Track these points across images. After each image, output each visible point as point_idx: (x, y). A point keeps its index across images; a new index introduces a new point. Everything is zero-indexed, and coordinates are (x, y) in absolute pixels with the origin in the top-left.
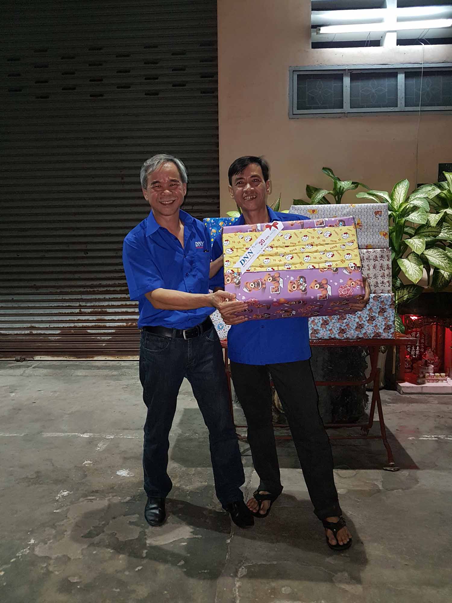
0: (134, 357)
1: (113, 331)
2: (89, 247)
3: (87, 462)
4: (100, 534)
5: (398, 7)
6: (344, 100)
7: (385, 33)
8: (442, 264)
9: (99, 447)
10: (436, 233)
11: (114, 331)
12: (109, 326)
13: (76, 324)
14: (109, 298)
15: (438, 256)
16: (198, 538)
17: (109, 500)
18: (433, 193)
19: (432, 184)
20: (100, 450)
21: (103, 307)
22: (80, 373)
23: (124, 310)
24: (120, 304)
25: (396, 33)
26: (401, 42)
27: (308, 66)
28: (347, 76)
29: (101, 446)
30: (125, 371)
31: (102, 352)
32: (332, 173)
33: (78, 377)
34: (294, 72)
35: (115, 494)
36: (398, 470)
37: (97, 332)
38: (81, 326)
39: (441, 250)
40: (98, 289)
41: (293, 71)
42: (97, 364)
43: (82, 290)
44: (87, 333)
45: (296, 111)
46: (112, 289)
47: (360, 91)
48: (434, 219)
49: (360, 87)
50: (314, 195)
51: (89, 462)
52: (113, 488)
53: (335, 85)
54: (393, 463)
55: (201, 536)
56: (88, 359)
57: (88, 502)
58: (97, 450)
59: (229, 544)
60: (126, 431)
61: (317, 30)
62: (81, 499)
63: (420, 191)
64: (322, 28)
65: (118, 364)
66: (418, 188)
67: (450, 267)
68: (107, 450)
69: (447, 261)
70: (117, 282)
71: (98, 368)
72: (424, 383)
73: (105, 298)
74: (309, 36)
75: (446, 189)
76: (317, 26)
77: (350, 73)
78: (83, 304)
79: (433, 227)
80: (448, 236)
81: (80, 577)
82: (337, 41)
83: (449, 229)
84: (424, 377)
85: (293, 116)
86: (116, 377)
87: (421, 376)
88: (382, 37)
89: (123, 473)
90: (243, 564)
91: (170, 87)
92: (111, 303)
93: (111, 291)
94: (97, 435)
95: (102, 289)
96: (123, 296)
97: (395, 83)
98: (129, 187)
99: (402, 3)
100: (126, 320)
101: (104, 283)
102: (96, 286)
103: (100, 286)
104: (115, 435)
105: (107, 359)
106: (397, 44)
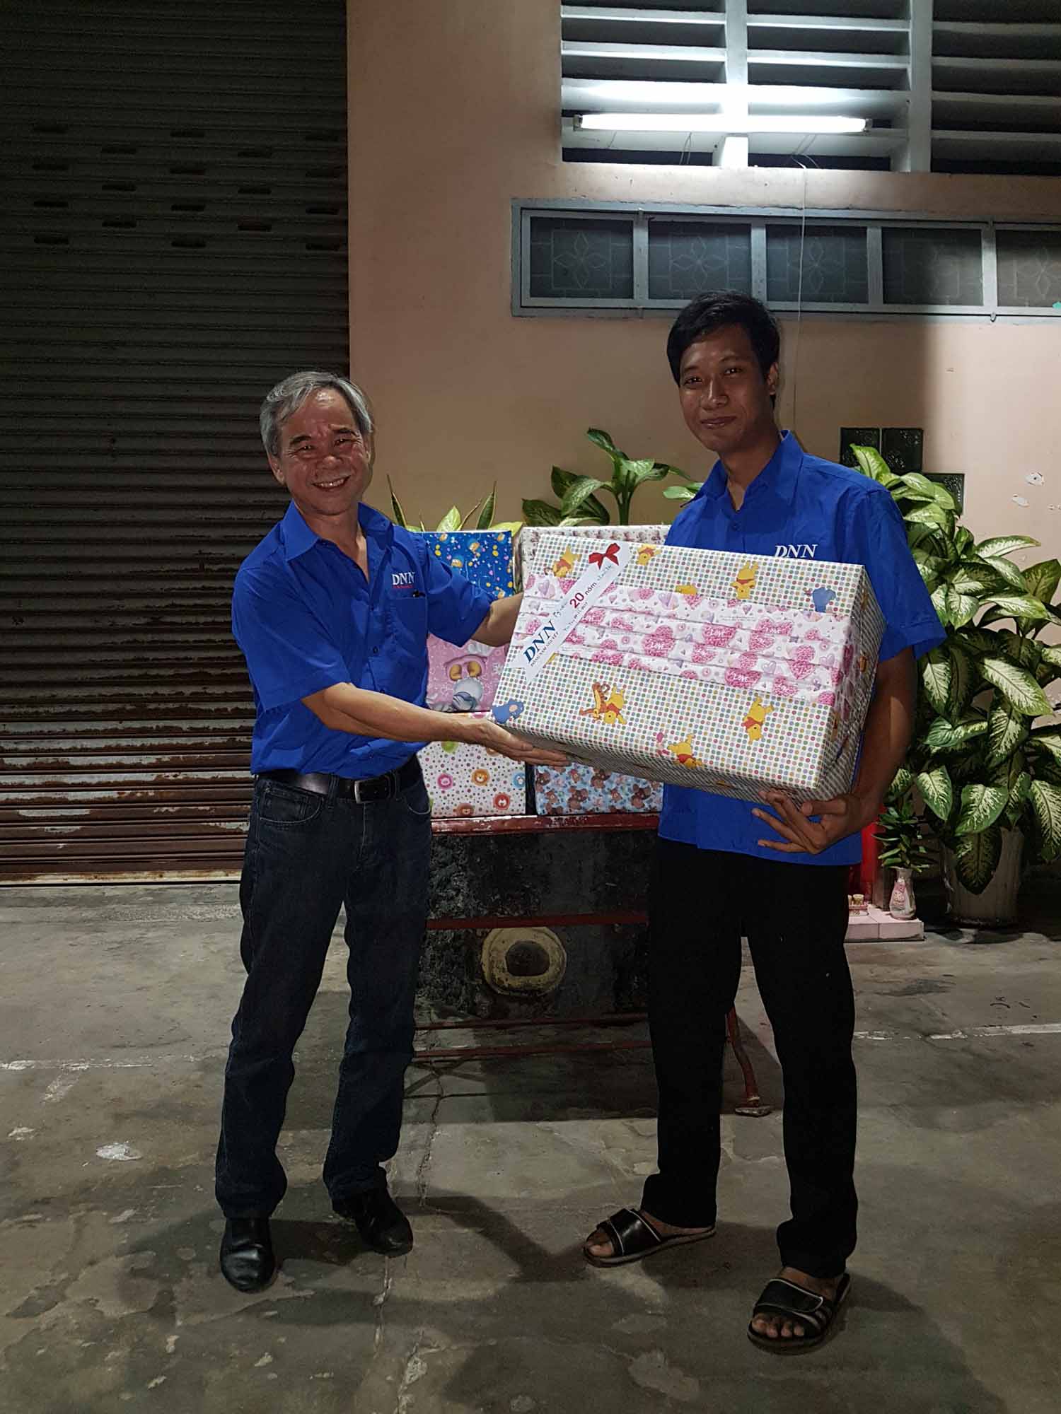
0: (138, 875)
1: (85, 812)
2: (28, 605)
3: (20, 1131)
4: (56, 1303)
5: (750, 83)
6: (635, 279)
7: (724, 137)
9: (51, 1093)
11: (88, 813)
12: (74, 798)
14: (77, 731)
16: (305, 1298)
17: (78, 1221)
20: (54, 1100)
21: (60, 752)
22: (0, 915)
23: (113, 760)
24: (103, 746)
25: (746, 140)
26: (757, 159)
27: (554, 200)
28: (642, 226)
29: (56, 1090)
30: (114, 909)
31: (55, 863)
32: (610, 442)
34: (523, 211)
35: (91, 1205)
36: (768, 1113)
37: (44, 815)
38: (3, 800)
40: (47, 709)
41: (522, 209)
42: (45, 892)
43: (7, 709)
44: (19, 818)
45: (529, 301)
46: (83, 708)
47: (671, 262)
49: (670, 252)
50: (569, 491)
51: (25, 1130)
52: (87, 1190)
53: (615, 244)
55: (312, 1293)
56: (20, 882)
57: (23, 1227)
58: (46, 1098)
59: (380, 1305)
60: (119, 1053)
61: (574, 121)
64: (585, 117)
65: (97, 894)
68: (71, 1099)
70: (96, 691)
71: (47, 903)
73: (64, 730)
74: (556, 132)
76: (574, 113)
77: (646, 222)
78: (10, 745)
82: (619, 148)
85: (521, 311)
86: (92, 924)
88: (716, 146)
89: (114, 1152)
90: (416, 1353)
91: (233, 229)
92: (79, 744)
93: (80, 713)
94: (45, 1064)
95: (59, 709)
96: (111, 725)
97: (745, 248)
98: (128, 462)
99: (759, 76)
100: (116, 784)
101: (63, 693)
102: (44, 702)
103: (53, 701)
104: (94, 1062)
105: (69, 881)
106: (751, 164)
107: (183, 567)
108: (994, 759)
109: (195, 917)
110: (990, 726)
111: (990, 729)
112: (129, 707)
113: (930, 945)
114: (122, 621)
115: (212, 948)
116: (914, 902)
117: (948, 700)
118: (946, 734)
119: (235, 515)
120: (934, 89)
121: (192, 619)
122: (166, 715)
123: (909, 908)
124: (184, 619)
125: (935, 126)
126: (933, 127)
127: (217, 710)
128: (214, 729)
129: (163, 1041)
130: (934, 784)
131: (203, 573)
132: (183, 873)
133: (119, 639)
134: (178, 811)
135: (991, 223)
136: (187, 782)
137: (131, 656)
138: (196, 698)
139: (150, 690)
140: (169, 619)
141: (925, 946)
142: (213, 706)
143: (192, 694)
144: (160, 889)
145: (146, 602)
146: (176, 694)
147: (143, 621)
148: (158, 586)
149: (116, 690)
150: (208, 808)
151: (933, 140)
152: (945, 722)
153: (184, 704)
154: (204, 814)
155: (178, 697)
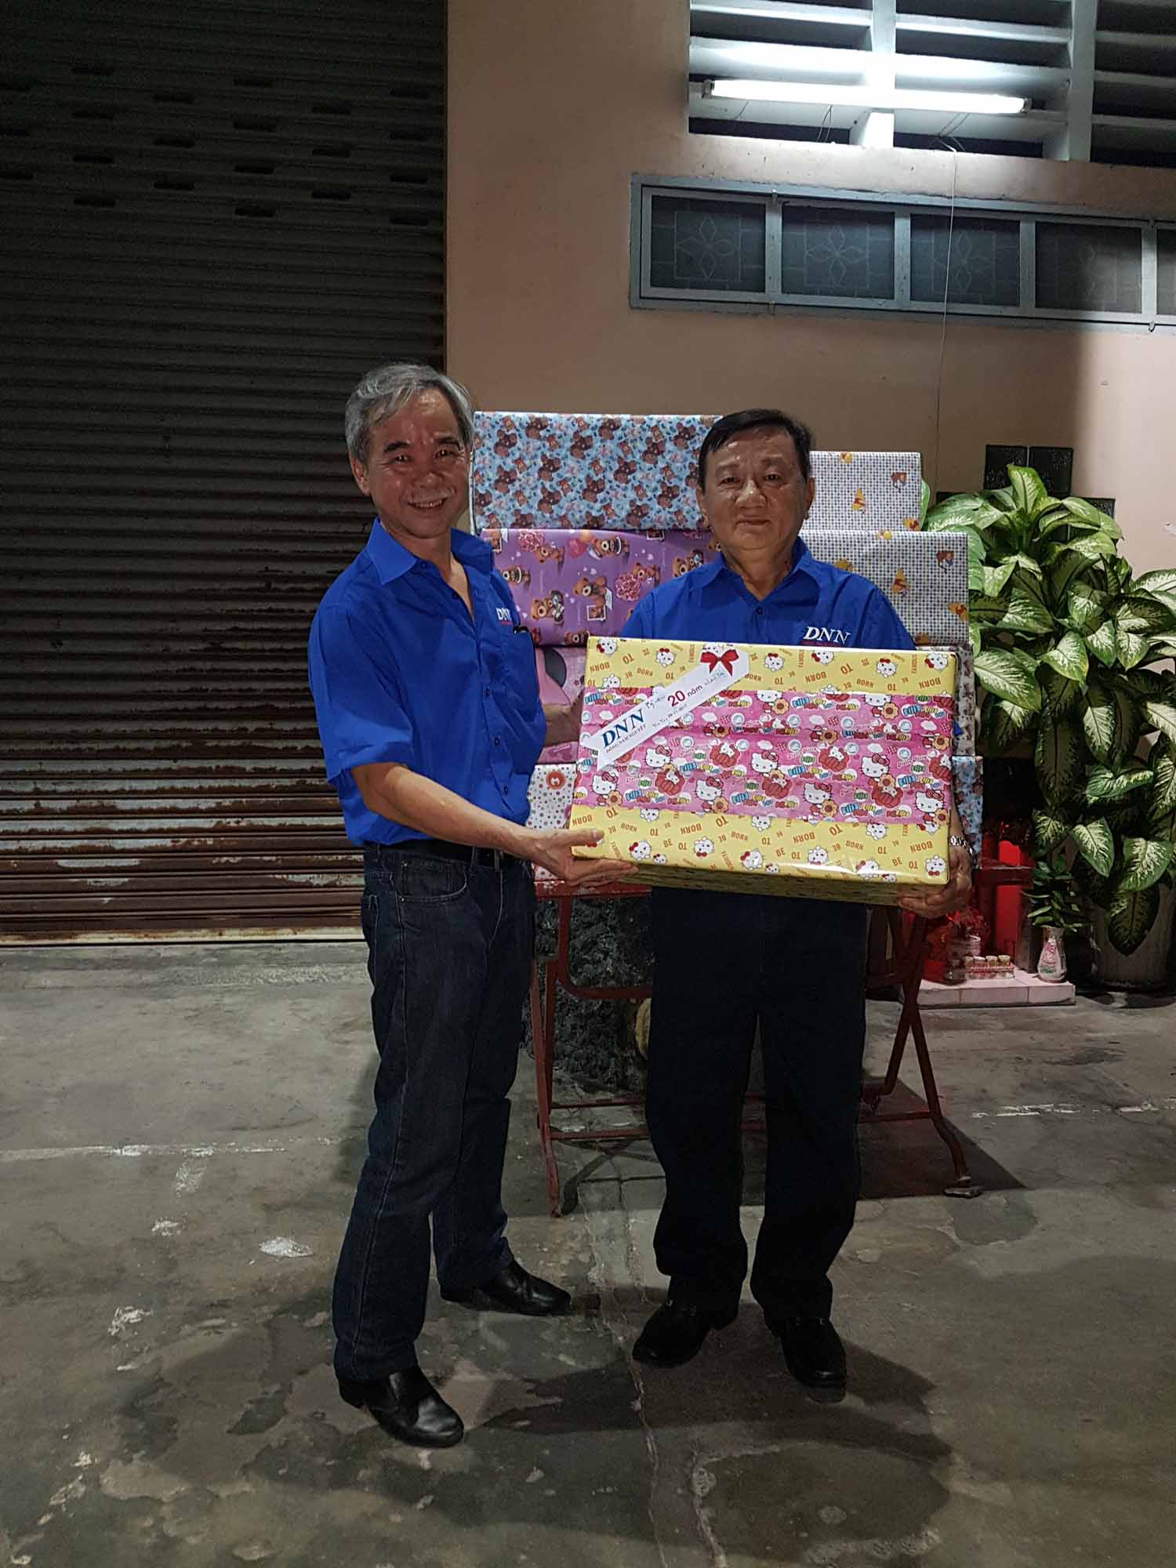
0: (195, 933)
1: (134, 862)
2: (67, 626)
3: (163, 1225)
4: (279, 1419)
5: (898, 51)
6: (767, 271)
7: (868, 112)
8: (1013, 688)
9: (182, 1182)
10: (997, 614)
11: (137, 863)
12: (122, 847)
13: (25, 844)
14: (124, 771)
15: (1002, 671)
16: (553, 1405)
17: (268, 1325)
18: (986, 515)
19: (976, 494)
20: (188, 1189)
21: (105, 794)
22: (47, 979)
23: (167, 803)
24: (155, 788)
25: (891, 117)
26: (904, 139)
27: (681, 177)
28: (774, 210)
29: (186, 1180)
30: (176, 972)
31: (99, 920)
33: (43, 992)
34: (644, 189)
36: (979, 1194)
37: (87, 866)
38: (40, 847)
39: (1009, 655)
40: (90, 746)
41: (643, 186)
42: (90, 953)
43: (43, 746)
44: (57, 869)
45: (649, 291)
47: (807, 252)
48: (992, 579)
49: (805, 241)
51: (168, 1224)
52: (265, 1291)
53: (746, 230)
54: (968, 1178)
55: (560, 1400)
56: (59, 942)
58: (179, 1189)
59: (638, 1411)
60: (242, 1136)
61: (704, 87)
62: (187, 1328)
63: (949, 509)
64: (717, 83)
65: (152, 955)
66: (943, 503)
67: (1030, 696)
68: (206, 1188)
69: (1022, 682)
70: (147, 726)
71: (97, 965)
72: (962, 981)
73: (110, 770)
74: (684, 99)
75: (1009, 509)
76: (705, 78)
77: (781, 205)
78: (46, 786)
79: (989, 597)
80: (1025, 621)
81: (267, 1544)
82: (748, 120)
83: (1026, 605)
84: (962, 965)
85: (640, 302)
86: (156, 989)
87: (956, 962)
88: (856, 122)
89: (279, 1247)
90: (697, 1462)
91: (307, 198)
92: (128, 785)
93: (130, 750)
94: (162, 1148)
95: (103, 746)
96: (165, 764)
97: (887, 239)
98: (185, 464)
99: (908, 44)
100: (170, 831)
101: (110, 727)
102: (86, 737)
103: (98, 736)
104: (216, 1146)
105: (115, 940)
106: (896, 144)
107: (246, 585)
108: (1158, 811)
109: (271, 980)
110: (1156, 774)
111: (1155, 779)
112: (184, 744)
113: (1084, 1010)
114: (175, 647)
115: (304, 1015)
116: (1064, 963)
117: (1111, 747)
118: (1107, 784)
119: (307, 527)
120: (1097, 68)
121: (257, 645)
122: (228, 753)
123: (1060, 970)
124: (250, 645)
125: (1098, 108)
126: (1095, 111)
127: (285, 749)
128: (281, 770)
129: (285, 1122)
130: (1093, 837)
131: (269, 594)
132: (246, 931)
133: (173, 666)
134: (241, 861)
135: (1152, 222)
136: (252, 829)
137: (186, 686)
138: (260, 734)
139: (210, 725)
140: (228, 645)
141: (1079, 1010)
142: (280, 745)
143: (256, 730)
144: (222, 949)
145: (203, 625)
146: (240, 729)
147: (201, 646)
148: (218, 607)
149: (169, 725)
150: (274, 858)
151: (1093, 126)
152: (1106, 770)
153: (247, 741)
154: (269, 865)
155: (242, 733)
